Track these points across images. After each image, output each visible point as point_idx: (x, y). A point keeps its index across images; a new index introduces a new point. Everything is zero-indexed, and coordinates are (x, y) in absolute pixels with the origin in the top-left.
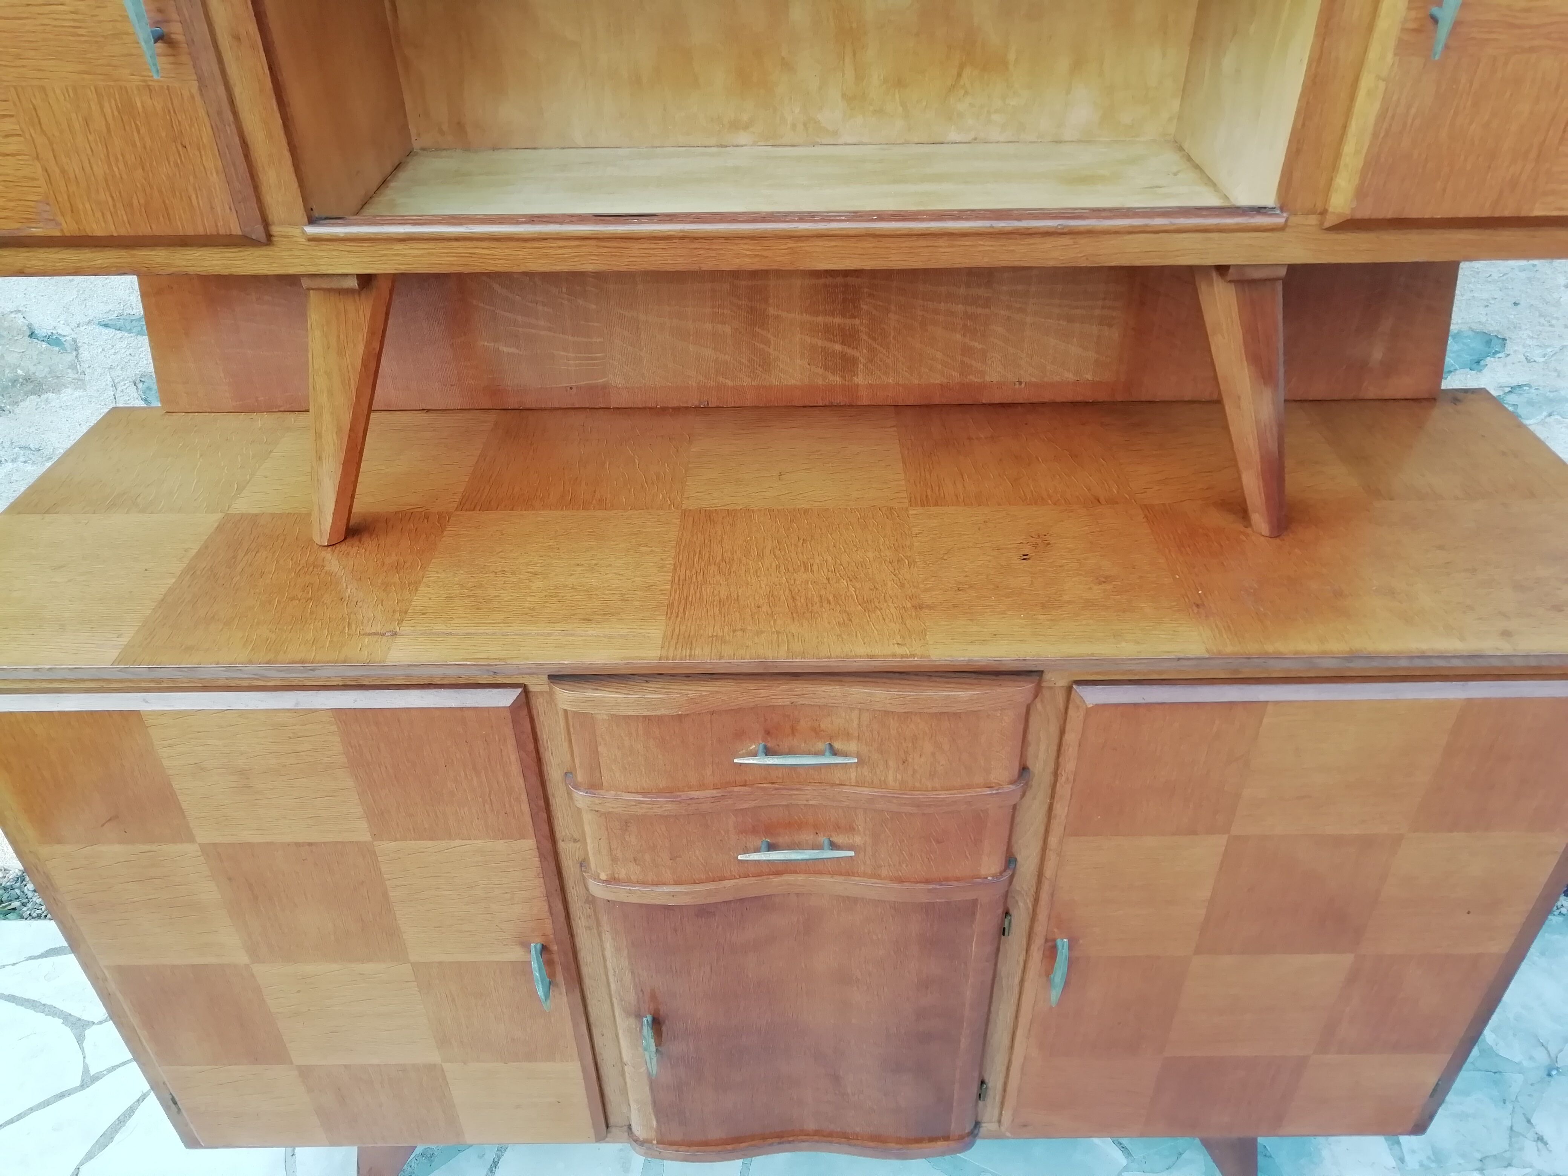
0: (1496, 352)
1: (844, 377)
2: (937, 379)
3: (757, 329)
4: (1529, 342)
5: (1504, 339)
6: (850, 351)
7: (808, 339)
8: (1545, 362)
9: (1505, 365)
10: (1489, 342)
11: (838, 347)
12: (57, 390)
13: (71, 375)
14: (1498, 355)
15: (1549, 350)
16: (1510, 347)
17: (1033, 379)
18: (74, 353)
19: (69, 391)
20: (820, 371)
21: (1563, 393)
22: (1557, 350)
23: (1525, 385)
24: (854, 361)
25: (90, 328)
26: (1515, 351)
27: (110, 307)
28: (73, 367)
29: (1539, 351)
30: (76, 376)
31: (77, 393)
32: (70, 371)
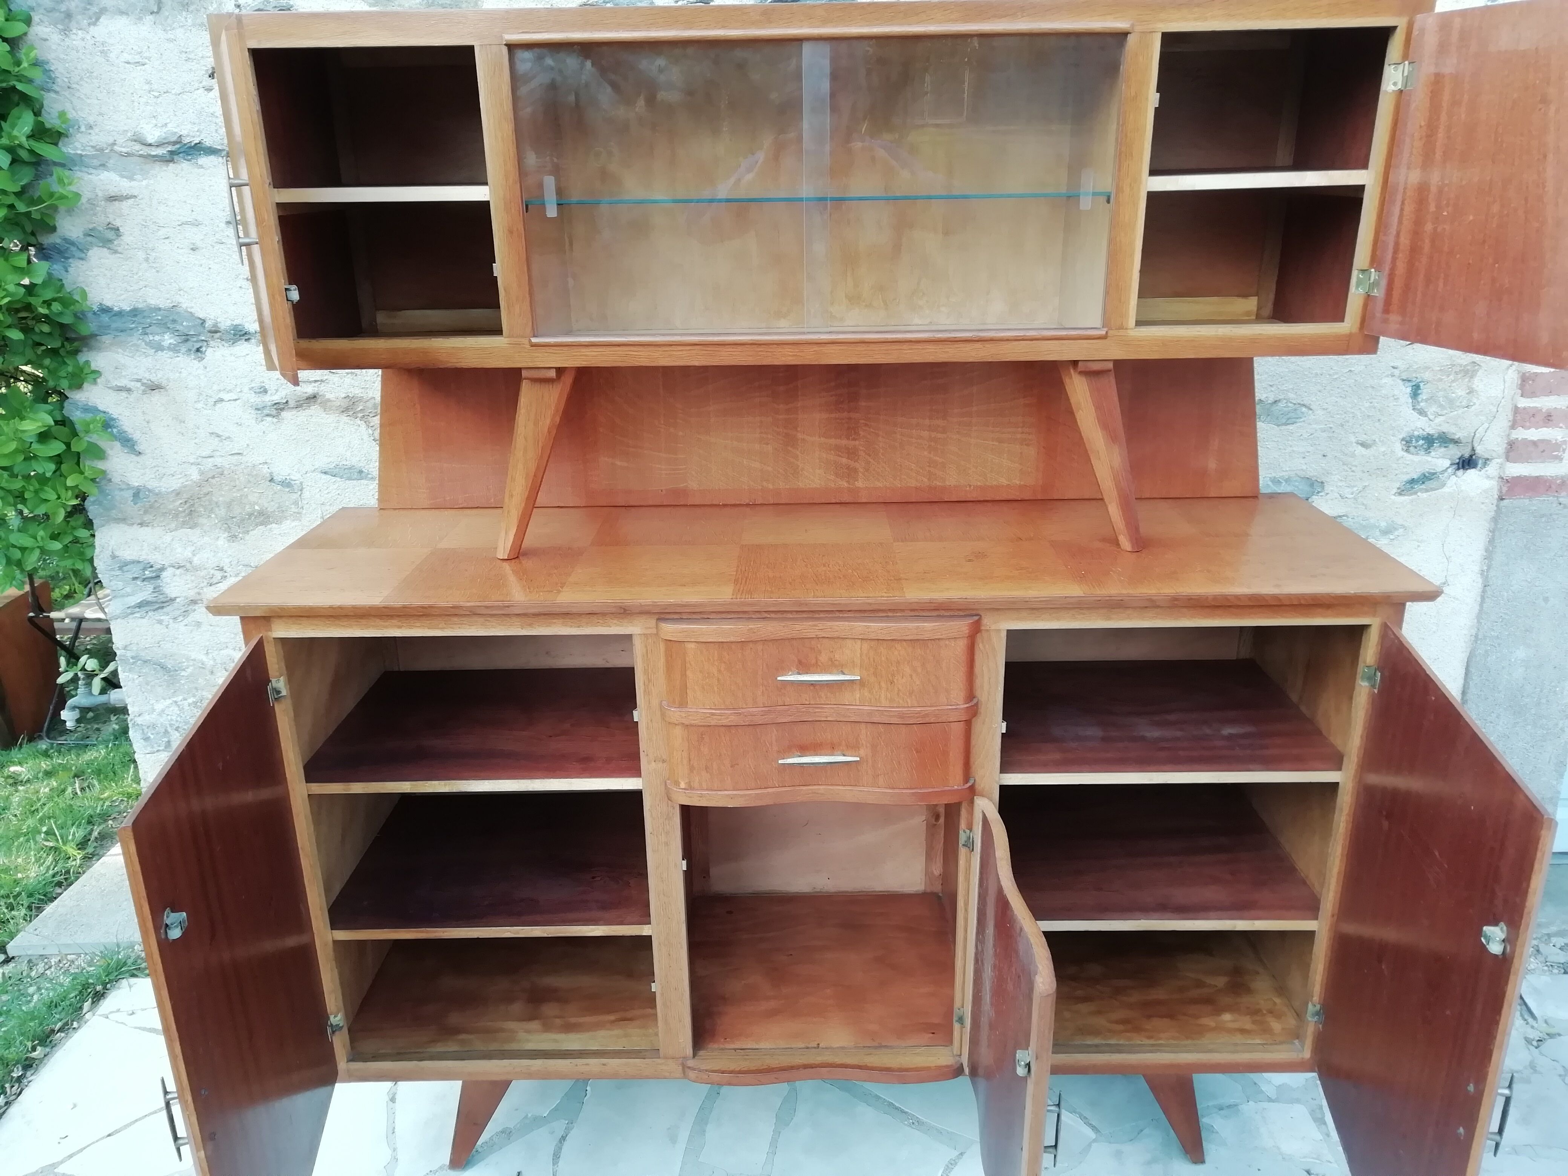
0: (1318, 492)
1: (848, 482)
2: (913, 483)
3: (790, 448)
4: (1340, 484)
5: (1322, 483)
6: (852, 464)
7: (824, 455)
8: (1355, 499)
9: (1327, 501)
10: (1312, 485)
11: (844, 461)
12: (278, 522)
13: (294, 509)
14: (1320, 494)
15: (1355, 489)
16: (1328, 488)
17: (979, 484)
18: (299, 493)
19: (288, 522)
20: (833, 477)
21: (1372, 521)
22: (1360, 489)
23: (1344, 516)
24: (856, 471)
25: (315, 474)
26: (1332, 491)
27: (331, 459)
28: (296, 503)
29: (1349, 490)
30: (296, 511)
31: (294, 524)
32: (293, 506)
